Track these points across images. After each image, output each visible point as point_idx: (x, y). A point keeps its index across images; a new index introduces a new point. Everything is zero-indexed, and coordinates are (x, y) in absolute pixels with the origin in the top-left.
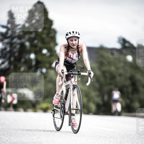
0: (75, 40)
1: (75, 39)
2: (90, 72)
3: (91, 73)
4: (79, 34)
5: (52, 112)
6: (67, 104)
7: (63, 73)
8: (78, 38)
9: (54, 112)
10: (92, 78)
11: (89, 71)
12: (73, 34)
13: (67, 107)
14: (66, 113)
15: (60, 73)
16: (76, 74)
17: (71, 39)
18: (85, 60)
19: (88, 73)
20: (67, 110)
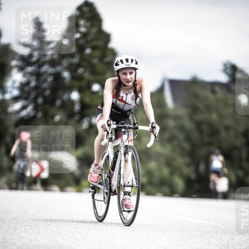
0: (131, 73)
1: (130, 71)
2: (154, 125)
3: (155, 127)
4: (136, 63)
5: (91, 190)
6: (115, 178)
7: (109, 125)
8: (135, 69)
9: (93, 191)
10: (156, 135)
11: (153, 123)
12: (128, 63)
13: (114, 183)
14: (114, 192)
15: (104, 125)
16: (130, 128)
17: (124, 72)
18: (147, 106)
19: (151, 128)
20: (114, 188)
